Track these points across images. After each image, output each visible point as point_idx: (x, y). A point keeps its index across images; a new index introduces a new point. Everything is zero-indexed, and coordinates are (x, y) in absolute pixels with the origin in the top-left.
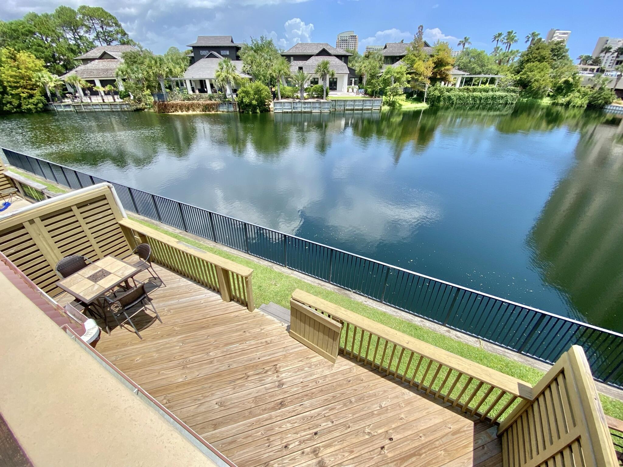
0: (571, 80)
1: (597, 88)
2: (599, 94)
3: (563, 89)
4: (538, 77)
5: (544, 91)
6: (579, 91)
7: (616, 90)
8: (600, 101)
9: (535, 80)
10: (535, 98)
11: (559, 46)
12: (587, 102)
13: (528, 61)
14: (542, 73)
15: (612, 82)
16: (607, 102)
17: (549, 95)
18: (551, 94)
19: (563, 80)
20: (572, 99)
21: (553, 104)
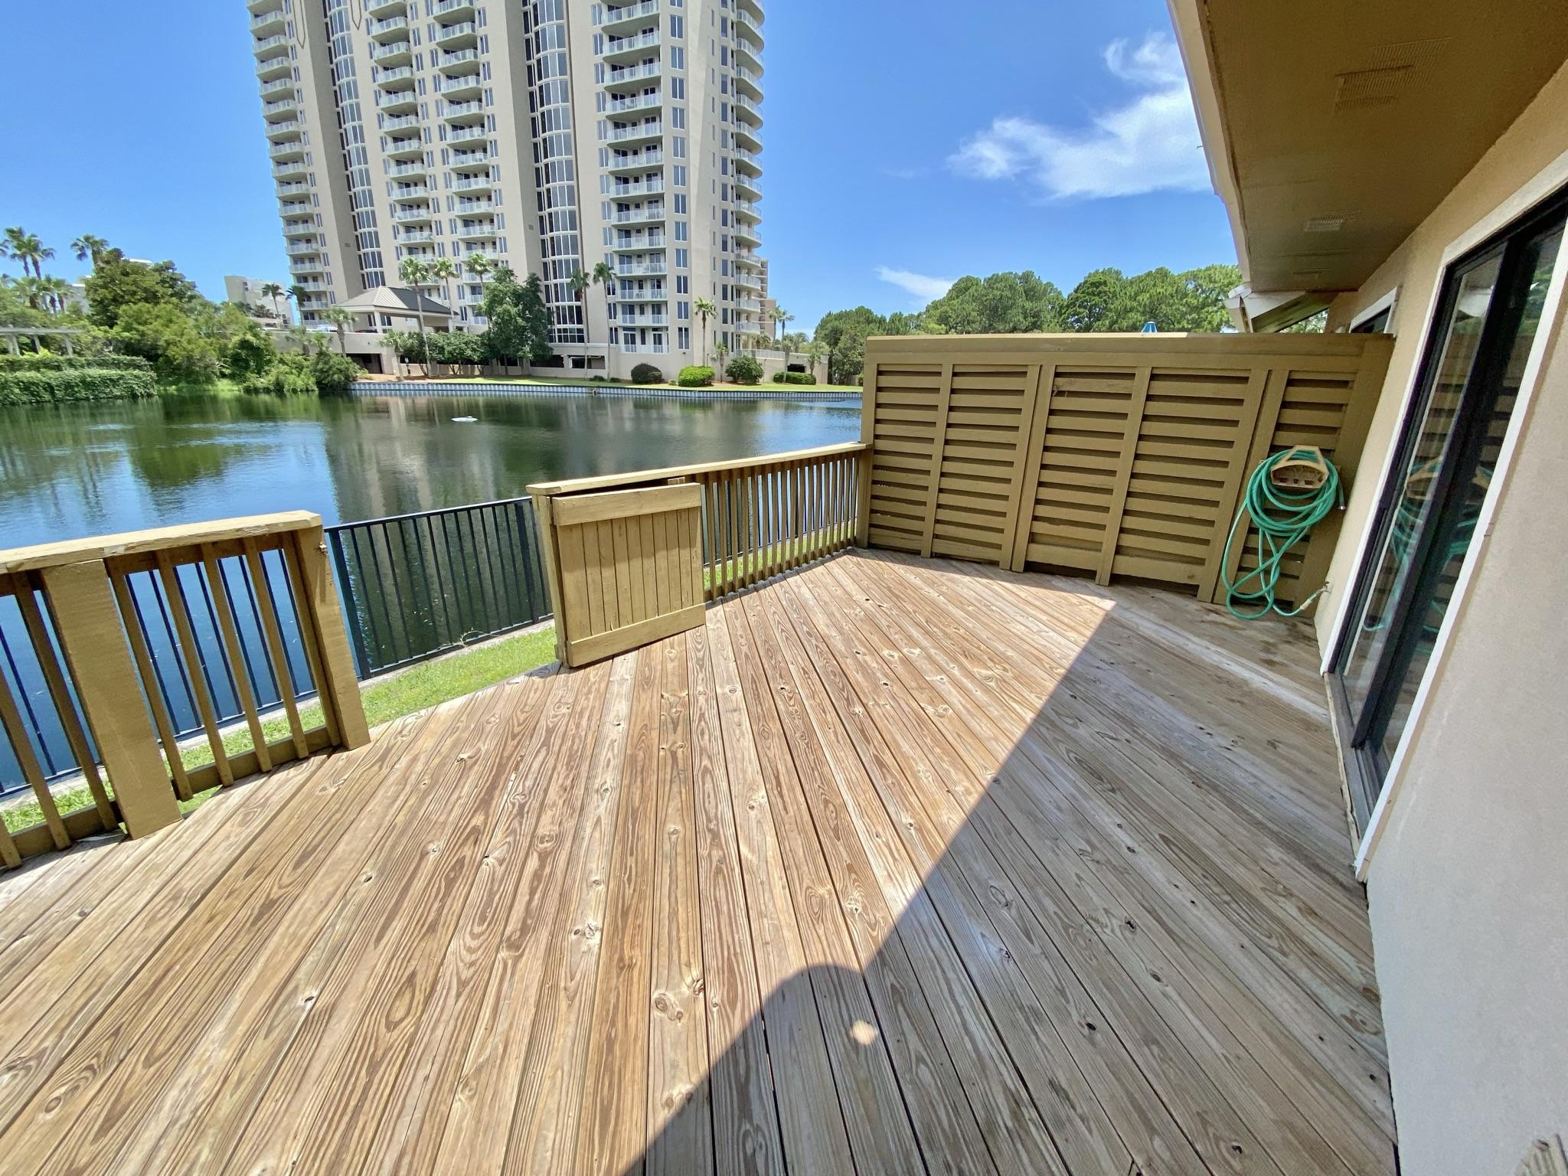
0: (249, 337)
1: (313, 355)
2: (326, 363)
3: (247, 362)
4: (167, 335)
5: (206, 368)
6: (282, 361)
7: (348, 355)
8: (336, 376)
9: (168, 343)
10: (196, 382)
11: (165, 274)
12: (313, 380)
13: (117, 301)
14: (174, 327)
15: (334, 340)
16: (349, 379)
17: (223, 376)
18: (227, 371)
19: (236, 339)
20: (282, 377)
21: (248, 390)
